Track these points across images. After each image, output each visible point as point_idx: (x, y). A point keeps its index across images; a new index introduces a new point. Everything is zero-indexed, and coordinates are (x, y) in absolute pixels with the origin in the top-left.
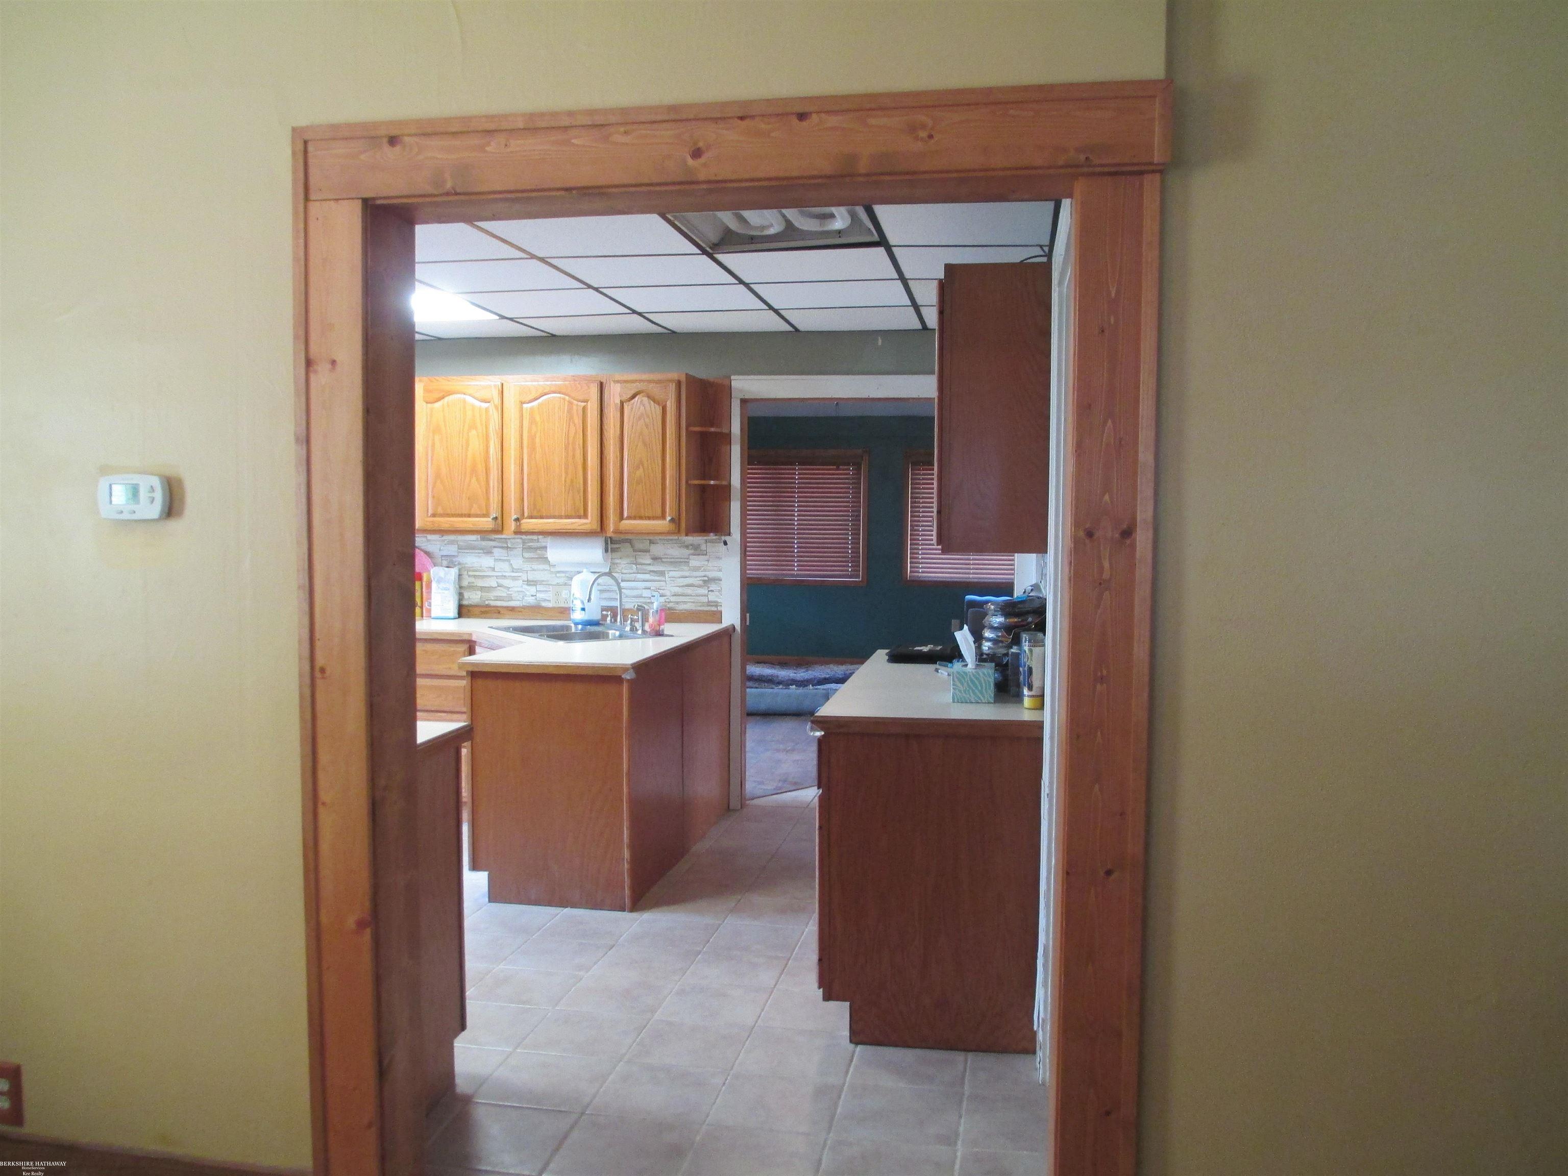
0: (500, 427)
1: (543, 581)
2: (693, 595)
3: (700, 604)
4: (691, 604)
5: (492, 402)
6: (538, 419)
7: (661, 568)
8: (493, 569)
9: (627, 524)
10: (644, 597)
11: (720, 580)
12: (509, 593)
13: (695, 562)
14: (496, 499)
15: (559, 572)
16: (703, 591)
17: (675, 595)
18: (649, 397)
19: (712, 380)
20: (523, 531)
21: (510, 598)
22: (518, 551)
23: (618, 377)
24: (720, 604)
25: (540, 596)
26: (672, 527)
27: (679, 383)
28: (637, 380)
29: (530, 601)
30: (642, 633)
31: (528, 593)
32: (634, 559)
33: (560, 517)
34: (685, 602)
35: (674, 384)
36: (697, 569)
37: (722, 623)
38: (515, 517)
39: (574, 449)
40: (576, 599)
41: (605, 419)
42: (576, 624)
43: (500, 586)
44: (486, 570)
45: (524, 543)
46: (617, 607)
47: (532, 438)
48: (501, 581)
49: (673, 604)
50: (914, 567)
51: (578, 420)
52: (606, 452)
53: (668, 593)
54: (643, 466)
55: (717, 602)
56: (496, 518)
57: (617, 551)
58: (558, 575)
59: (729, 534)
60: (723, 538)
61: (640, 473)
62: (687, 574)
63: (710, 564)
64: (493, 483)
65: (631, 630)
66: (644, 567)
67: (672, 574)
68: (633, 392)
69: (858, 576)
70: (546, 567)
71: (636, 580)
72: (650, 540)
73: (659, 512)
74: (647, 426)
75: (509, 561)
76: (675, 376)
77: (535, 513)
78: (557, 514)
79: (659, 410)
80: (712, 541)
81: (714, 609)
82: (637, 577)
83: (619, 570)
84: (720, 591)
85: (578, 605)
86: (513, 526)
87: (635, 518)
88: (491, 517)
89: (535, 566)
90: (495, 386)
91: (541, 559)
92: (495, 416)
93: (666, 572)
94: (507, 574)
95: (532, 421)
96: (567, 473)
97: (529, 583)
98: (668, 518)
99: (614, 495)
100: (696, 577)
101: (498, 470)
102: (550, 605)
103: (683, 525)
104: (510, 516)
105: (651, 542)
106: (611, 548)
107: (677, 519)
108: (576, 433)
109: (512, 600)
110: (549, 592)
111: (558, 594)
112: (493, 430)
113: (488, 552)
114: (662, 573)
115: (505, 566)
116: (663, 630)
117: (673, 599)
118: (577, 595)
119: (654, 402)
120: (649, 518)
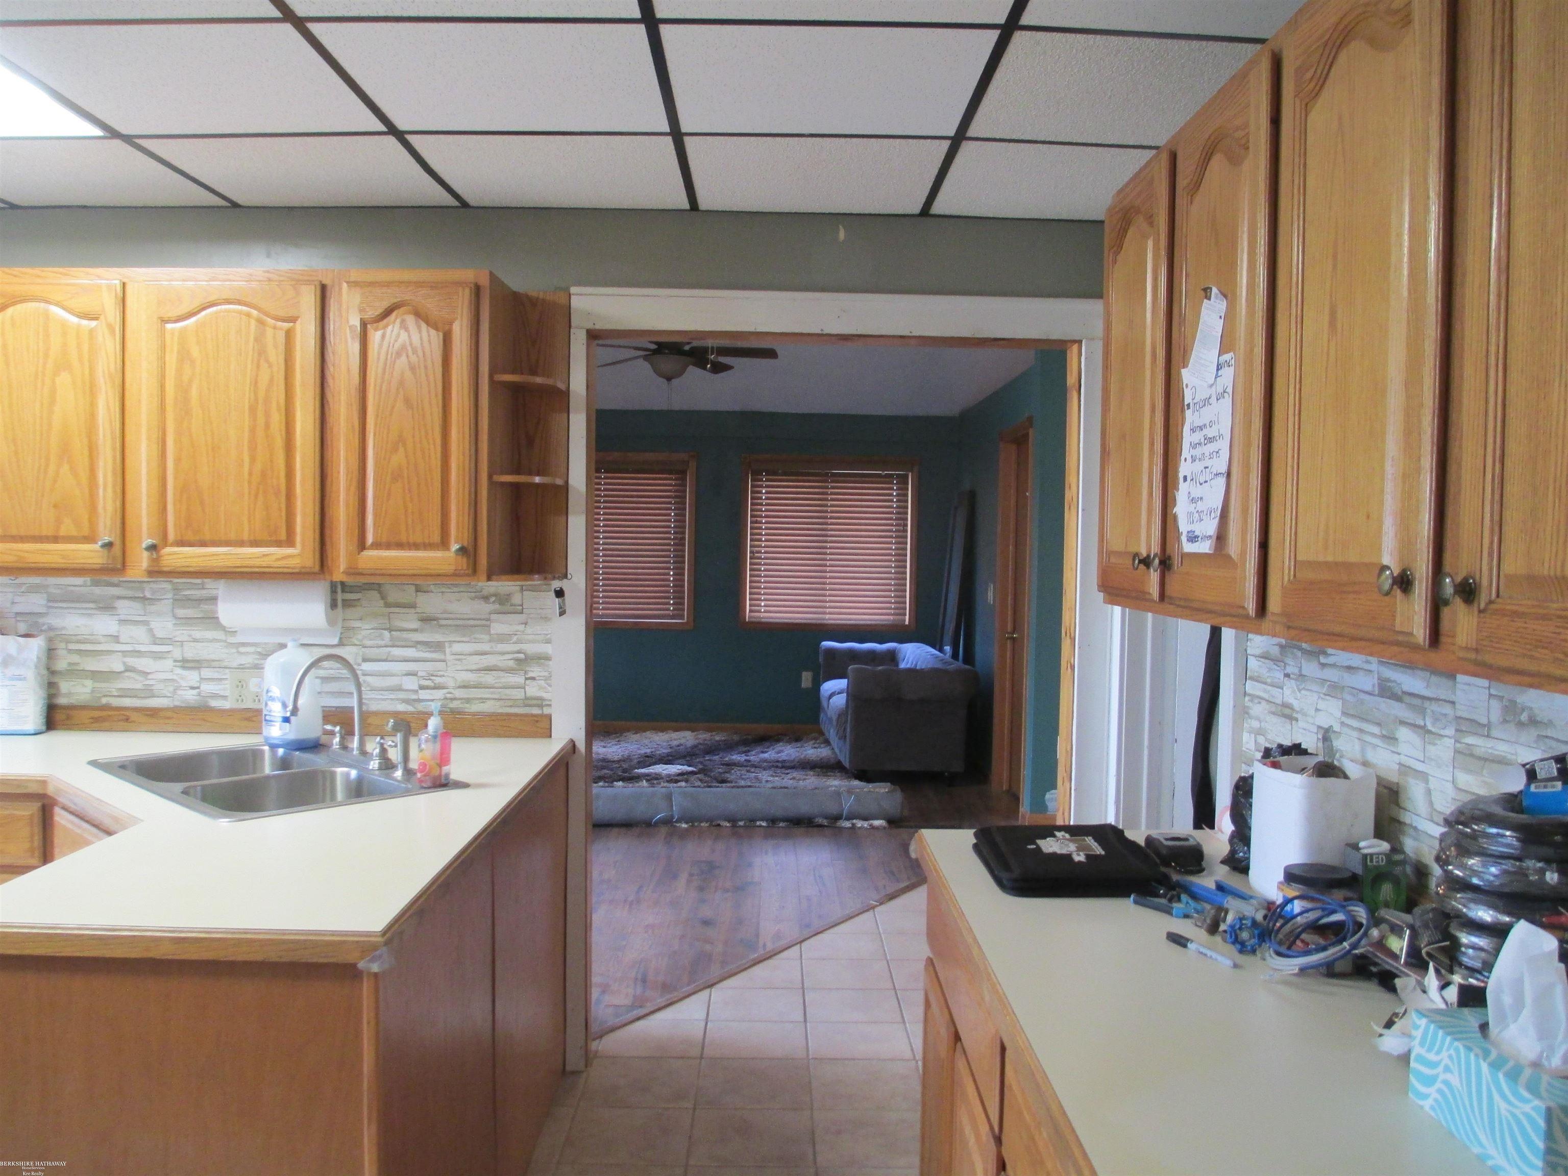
0: (119, 365)
1: (214, 661)
2: (496, 685)
3: (510, 703)
4: (492, 702)
5: (102, 317)
6: (195, 352)
7: (438, 637)
8: (116, 639)
9: (372, 557)
10: (407, 690)
11: (548, 658)
12: (148, 682)
13: (499, 627)
14: (110, 508)
15: (243, 644)
16: (519, 679)
17: (464, 687)
18: (418, 314)
19: (533, 293)
20: (165, 569)
21: (149, 692)
22: (166, 605)
23: (354, 275)
24: (548, 703)
25: (207, 688)
26: (463, 562)
27: (477, 290)
28: (392, 282)
29: (190, 697)
30: (403, 775)
31: (183, 683)
32: (387, 621)
33: (241, 543)
34: (483, 700)
35: (467, 291)
36: (503, 638)
37: (551, 736)
38: (150, 541)
39: (267, 414)
40: (272, 699)
41: (331, 355)
42: (274, 747)
43: (130, 671)
44: (102, 639)
45: (176, 590)
46: (352, 708)
47: (183, 390)
48: (132, 661)
49: (459, 702)
50: (755, 605)
51: (276, 356)
52: (331, 419)
53: (451, 683)
54: (404, 445)
55: (541, 699)
56: (109, 545)
57: (354, 606)
58: (242, 649)
59: (565, 576)
60: (556, 584)
61: (398, 458)
62: (486, 647)
63: (529, 630)
64: (105, 476)
65: (380, 769)
66: (405, 635)
67: (457, 648)
68: (385, 304)
69: (682, 617)
70: (219, 635)
71: (389, 659)
72: (416, 585)
73: (436, 538)
74: (413, 368)
75: (146, 623)
76: (469, 275)
77: (190, 536)
78: (233, 536)
79: (436, 338)
80: (533, 589)
81: (536, 711)
82: (392, 653)
83: (357, 639)
84: (547, 679)
85: (276, 710)
86: (141, 560)
87: (388, 546)
88: (100, 543)
89: (197, 634)
90: (109, 287)
91: (207, 621)
92: (109, 346)
93: (447, 644)
94: (143, 648)
95: (184, 356)
96: (253, 459)
97: (186, 664)
98: (455, 547)
99: (347, 505)
100: (503, 653)
101: (114, 449)
102: (227, 705)
103: (483, 561)
104: (141, 542)
105: (418, 589)
106: (343, 600)
107: (471, 548)
108: (271, 380)
109: (153, 696)
110: (226, 682)
111: (241, 684)
112: (104, 372)
113: (106, 607)
114: (438, 646)
115: (139, 633)
116: (447, 775)
117: (459, 693)
118: (276, 692)
119: (428, 323)
120: (416, 546)
